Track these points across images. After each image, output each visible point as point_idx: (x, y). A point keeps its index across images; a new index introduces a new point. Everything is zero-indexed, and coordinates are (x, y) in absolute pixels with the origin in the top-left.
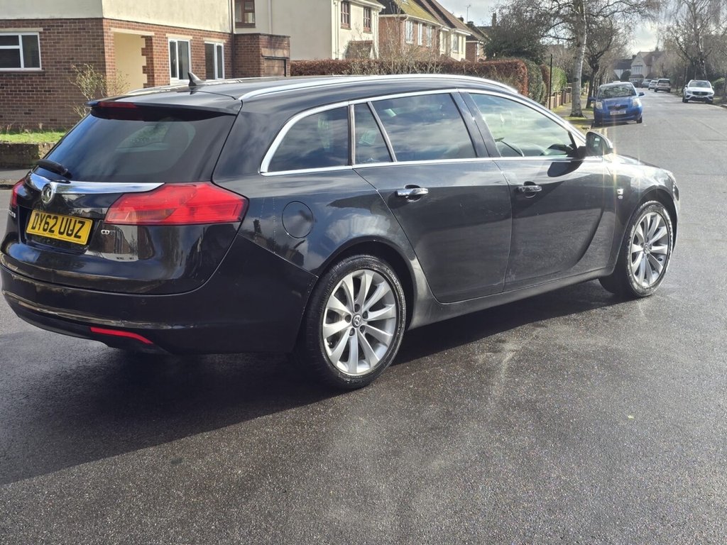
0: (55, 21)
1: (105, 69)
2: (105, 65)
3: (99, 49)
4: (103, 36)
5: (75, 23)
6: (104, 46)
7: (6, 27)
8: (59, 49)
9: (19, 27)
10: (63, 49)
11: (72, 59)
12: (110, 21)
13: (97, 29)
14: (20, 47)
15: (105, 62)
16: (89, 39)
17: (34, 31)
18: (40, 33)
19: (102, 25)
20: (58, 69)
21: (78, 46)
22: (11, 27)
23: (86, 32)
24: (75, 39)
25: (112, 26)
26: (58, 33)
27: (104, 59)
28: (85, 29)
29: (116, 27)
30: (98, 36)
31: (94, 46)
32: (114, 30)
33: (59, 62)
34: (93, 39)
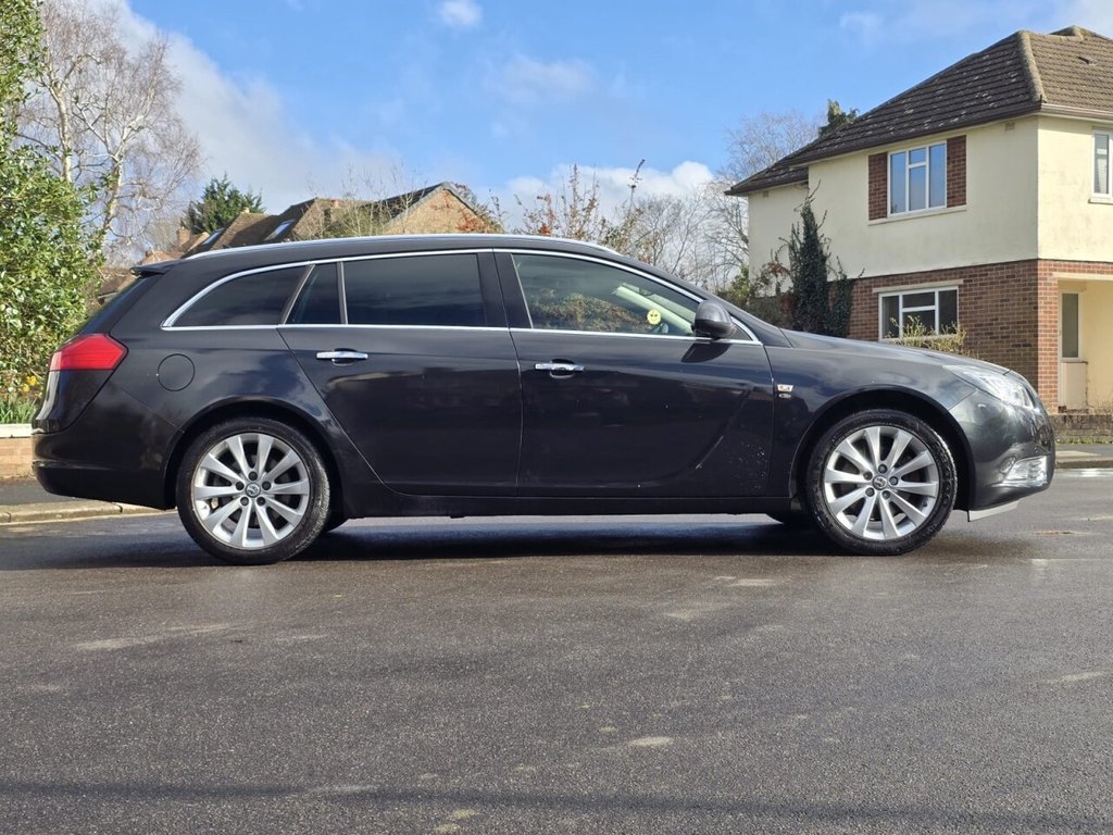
0: (978, 269)
1: (1037, 331)
2: (1036, 326)
3: (1030, 304)
4: (1036, 284)
5: (1002, 269)
6: (1036, 298)
7: (921, 282)
8: (981, 307)
9: (936, 280)
10: (986, 307)
11: (997, 319)
12: (1053, 263)
13: (1030, 275)
14: (936, 308)
15: (1037, 321)
16: (1018, 290)
17: (952, 285)
18: (960, 286)
19: (1036, 270)
20: (977, 334)
21: (1005, 300)
22: (926, 281)
23: (1016, 281)
24: (1002, 292)
25: (1055, 270)
26: (981, 284)
27: (1037, 317)
28: (1014, 276)
29: (1060, 271)
30: (1030, 285)
31: (1025, 299)
32: (1057, 275)
33: (979, 325)
34: (1024, 290)
